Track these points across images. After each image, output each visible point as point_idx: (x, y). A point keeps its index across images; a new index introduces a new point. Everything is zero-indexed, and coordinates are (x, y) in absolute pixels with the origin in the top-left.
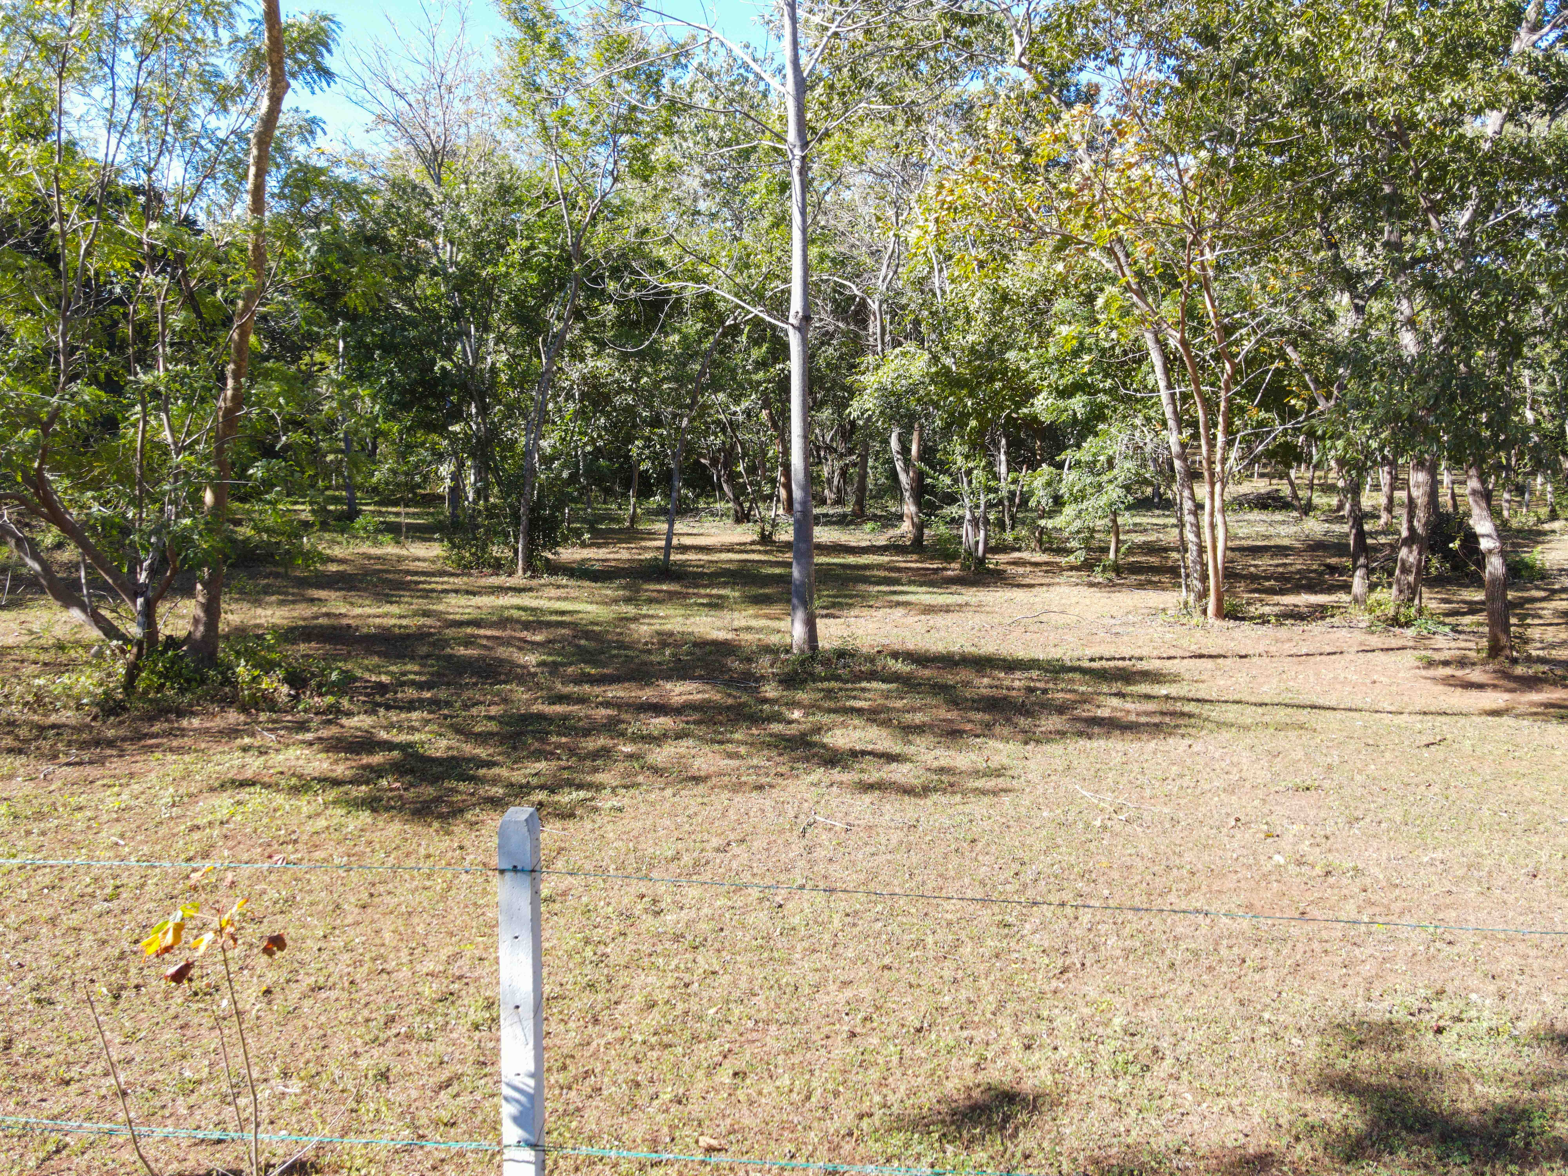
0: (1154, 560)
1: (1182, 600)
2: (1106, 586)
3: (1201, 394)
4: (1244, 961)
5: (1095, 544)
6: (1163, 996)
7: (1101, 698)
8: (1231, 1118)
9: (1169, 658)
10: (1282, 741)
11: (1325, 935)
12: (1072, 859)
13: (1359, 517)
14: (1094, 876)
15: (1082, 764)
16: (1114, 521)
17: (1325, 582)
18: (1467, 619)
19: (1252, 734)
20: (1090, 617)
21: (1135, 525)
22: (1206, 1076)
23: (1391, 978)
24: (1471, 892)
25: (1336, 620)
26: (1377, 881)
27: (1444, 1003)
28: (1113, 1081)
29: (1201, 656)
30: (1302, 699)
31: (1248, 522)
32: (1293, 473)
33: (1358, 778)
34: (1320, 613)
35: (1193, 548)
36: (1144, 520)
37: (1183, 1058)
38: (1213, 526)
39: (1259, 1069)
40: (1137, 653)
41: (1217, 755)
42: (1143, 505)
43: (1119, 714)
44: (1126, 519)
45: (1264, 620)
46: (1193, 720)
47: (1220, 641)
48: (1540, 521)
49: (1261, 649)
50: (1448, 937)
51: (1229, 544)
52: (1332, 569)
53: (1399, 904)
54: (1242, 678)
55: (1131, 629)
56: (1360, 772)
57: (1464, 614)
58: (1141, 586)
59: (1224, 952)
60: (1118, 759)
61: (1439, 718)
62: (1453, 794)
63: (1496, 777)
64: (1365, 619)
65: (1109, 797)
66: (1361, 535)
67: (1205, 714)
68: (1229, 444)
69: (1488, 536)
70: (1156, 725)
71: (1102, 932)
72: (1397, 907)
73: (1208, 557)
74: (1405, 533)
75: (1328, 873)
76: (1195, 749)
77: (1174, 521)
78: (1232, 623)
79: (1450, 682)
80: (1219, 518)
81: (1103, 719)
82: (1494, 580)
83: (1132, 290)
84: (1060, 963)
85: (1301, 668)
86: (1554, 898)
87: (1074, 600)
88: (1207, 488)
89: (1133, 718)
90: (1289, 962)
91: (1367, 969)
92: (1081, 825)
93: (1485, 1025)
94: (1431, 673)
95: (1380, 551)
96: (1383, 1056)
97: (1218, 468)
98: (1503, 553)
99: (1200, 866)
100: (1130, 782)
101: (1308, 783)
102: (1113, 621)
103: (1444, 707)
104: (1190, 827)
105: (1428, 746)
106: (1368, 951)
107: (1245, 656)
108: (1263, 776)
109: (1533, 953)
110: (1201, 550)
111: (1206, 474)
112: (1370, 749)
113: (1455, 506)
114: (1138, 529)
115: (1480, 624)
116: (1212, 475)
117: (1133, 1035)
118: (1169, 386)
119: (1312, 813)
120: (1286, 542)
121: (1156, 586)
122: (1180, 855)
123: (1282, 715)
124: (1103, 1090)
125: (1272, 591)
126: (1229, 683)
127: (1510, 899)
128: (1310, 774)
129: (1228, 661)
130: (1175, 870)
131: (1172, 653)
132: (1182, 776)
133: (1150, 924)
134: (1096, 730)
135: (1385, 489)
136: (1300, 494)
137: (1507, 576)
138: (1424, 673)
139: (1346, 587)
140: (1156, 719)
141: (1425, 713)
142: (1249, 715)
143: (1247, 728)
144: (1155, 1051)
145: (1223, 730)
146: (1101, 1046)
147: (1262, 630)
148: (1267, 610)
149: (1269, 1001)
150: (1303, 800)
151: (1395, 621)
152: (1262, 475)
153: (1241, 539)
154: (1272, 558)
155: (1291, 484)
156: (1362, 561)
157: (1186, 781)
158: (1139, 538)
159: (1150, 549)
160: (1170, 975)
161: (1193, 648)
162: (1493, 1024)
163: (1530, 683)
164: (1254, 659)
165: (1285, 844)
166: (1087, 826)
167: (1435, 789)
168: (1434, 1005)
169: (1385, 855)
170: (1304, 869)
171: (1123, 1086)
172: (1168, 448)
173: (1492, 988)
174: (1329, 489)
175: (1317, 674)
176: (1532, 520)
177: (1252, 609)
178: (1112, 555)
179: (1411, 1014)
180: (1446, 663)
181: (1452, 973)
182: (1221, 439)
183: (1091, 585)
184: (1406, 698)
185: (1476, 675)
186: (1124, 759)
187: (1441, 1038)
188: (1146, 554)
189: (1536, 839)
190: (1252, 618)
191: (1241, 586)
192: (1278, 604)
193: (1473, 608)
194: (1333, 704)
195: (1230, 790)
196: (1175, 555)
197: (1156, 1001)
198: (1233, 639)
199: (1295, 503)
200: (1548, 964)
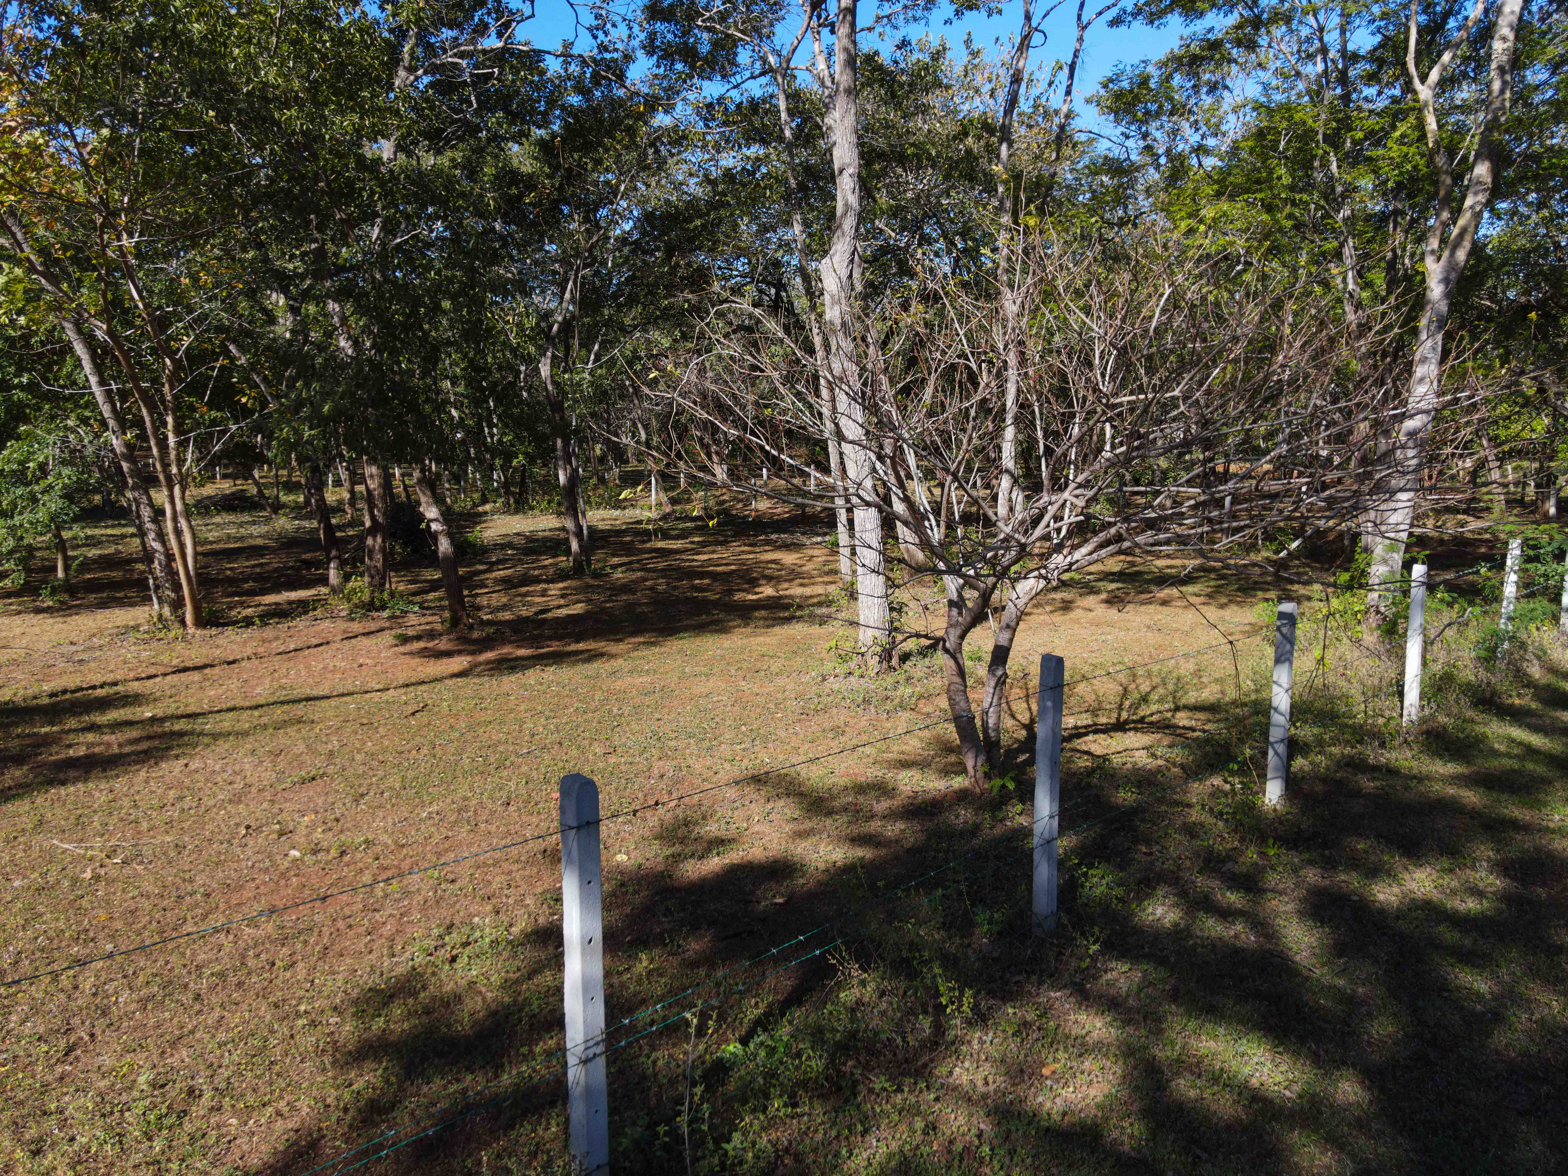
0: (117, 575)
1: (155, 614)
2: (58, 611)
3: (140, 390)
4: (273, 964)
5: (36, 563)
6: (192, 1032)
7: (71, 736)
8: (280, 1122)
9: (149, 677)
10: (282, 739)
11: (347, 911)
12: (61, 925)
13: (324, 512)
14: (91, 934)
15: (56, 815)
16: (58, 536)
17: (304, 577)
18: (431, 596)
19: (251, 739)
20: (43, 647)
21: (87, 537)
22: (249, 1093)
23: (409, 929)
24: (463, 832)
25: (318, 613)
26: (387, 846)
27: (454, 935)
28: (148, 1143)
29: (185, 670)
30: (296, 694)
31: (218, 525)
32: (256, 474)
33: (358, 757)
34: (303, 607)
35: (159, 557)
36: (97, 532)
37: (222, 1086)
38: (178, 533)
39: (302, 1062)
40: (110, 678)
41: (217, 768)
42: (91, 516)
43: (97, 750)
44: (74, 532)
45: (248, 622)
46: (186, 738)
47: (204, 651)
48: (475, 505)
49: (249, 651)
50: (451, 877)
51: (199, 549)
52: (308, 564)
53: (408, 861)
54: (234, 684)
55: (98, 653)
56: (359, 751)
57: (427, 592)
58: (103, 605)
59: (251, 963)
60: (102, 798)
61: (420, 688)
62: (438, 751)
63: (470, 728)
64: (344, 608)
65: (98, 842)
66: (330, 529)
67: (198, 728)
68: (182, 445)
69: (436, 520)
70: (145, 752)
71: (111, 991)
72: (405, 865)
73: (179, 565)
74: (368, 524)
75: (343, 853)
76: (192, 766)
77: (132, 530)
78: (214, 631)
79: (425, 653)
80: (183, 523)
81: (79, 758)
82: (446, 558)
83: (37, 272)
84: (63, 1044)
85: (291, 664)
86: (525, 819)
87: (18, 631)
88: (166, 492)
89: (116, 750)
90: (317, 949)
91: (388, 929)
92: (66, 883)
93: (487, 940)
94: (408, 648)
95: (349, 543)
96: (411, 1001)
97: (174, 470)
98: (450, 535)
99: (215, 885)
100: (122, 820)
101: (314, 772)
102: (74, 648)
103: (422, 676)
104: (198, 849)
105: (413, 714)
106: (387, 913)
107: (234, 662)
108: (269, 776)
109: (514, 867)
110: (170, 557)
111: (161, 477)
112: (365, 728)
113: (408, 496)
114: (92, 542)
115: (441, 599)
116: (169, 478)
117: (163, 1086)
118: (102, 382)
119: (320, 801)
120: (259, 542)
121: (122, 603)
122: (191, 881)
123: (279, 713)
124: (137, 1158)
125: (253, 593)
126: (220, 691)
127: (493, 828)
128: (314, 764)
129: (217, 670)
130: (188, 898)
131: (152, 671)
132: (181, 798)
133: (167, 962)
134: (72, 774)
135: (347, 484)
136: (266, 492)
137: (455, 553)
138: (402, 649)
139: (324, 580)
140: (144, 745)
141: (407, 685)
142: (245, 721)
143: (245, 734)
144: (191, 1091)
145: (220, 742)
146: (127, 1114)
147: (247, 633)
148: (249, 611)
149: (302, 993)
150: (309, 791)
151: (370, 607)
152: (225, 477)
153: (212, 543)
154: (247, 560)
155: (257, 483)
156: (334, 553)
157: (188, 802)
158: (93, 553)
159: (106, 562)
160: (197, 1007)
161: (175, 662)
162: (493, 937)
163: (486, 644)
164: (243, 664)
165: (299, 838)
166: (75, 881)
167: (424, 751)
168: (447, 938)
169: (390, 820)
170: (319, 856)
171: (158, 1145)
172: (113, 451)
173: (489, 908)
174: (291, 487)
175: (308, 667)
176: (469, 504)
177: (233, 613)
178: (60, 574)
179: (431, 955)
180: (418, 638)
181: (458, 906)
182: (172, 440)
183: (38, 611)
184: (390, 675)
185: (443, 644)
186: (111, 797)
187: (456, 966)
188: (104, 570)
189: (505, 773)
190: (234, 623)
191: (218, 591)
192: (260, 605)
193: (434, 586)
194: (326, 692)
195: (237, 799)
196: (141, 567)
197: (184, 1041)
198: (218, 647)
199: (263, 502)
200: (527, 873)
